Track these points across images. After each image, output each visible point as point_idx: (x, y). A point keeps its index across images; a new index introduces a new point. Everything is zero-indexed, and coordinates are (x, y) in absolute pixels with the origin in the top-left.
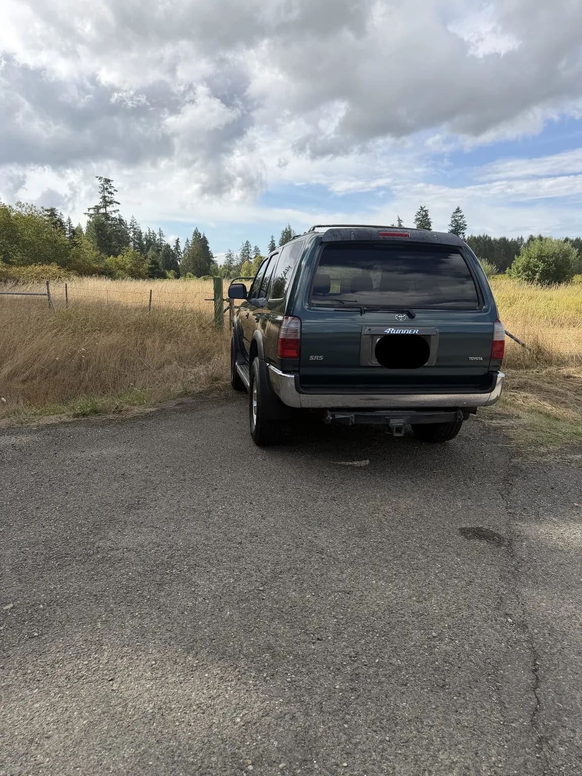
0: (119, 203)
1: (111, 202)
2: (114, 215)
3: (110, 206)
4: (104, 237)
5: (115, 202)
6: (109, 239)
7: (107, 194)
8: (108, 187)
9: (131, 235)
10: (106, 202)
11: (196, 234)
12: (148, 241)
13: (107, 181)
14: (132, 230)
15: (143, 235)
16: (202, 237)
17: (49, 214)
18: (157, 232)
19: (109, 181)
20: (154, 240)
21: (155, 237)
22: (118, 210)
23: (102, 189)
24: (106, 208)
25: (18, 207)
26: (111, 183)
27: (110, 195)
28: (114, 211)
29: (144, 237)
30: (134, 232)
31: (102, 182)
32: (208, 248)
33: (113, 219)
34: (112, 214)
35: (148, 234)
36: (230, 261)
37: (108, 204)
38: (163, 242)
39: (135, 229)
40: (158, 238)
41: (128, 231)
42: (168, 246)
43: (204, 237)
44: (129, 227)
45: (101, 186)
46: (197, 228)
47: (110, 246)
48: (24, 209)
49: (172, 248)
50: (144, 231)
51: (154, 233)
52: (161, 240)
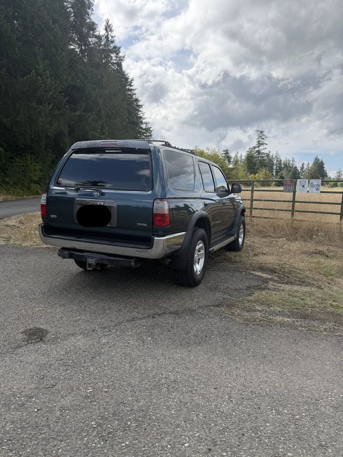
0: (267, 144)
1: (262, 144)
2: (263, 151)
3: (262, 146)
4: (251, 164)
5: (264, 144)
6: (255, 164)
7: (260, 140)
8: (262, 136)
9: (275, 162)
10: (260, 144)
11: (317, 159)
12: (285, 165)
13: (262, 132)
14: (276, 159)
15: (282, 161)
16: (320, 161)
17: (225, 153)
18: (291, 159)
19: (263, 132)
20: (289, 164)
21: (290, 162)
22: (266, 148)
23: (258, 137)
24: (259, 147)
25: (207, 150)
26: (264, 133)
27: (262, 140)
28: (264, 149)
29: (282, 163)
30: (277, 160)
31: (259, 133)
32: (324, 168)
33: (263, 153)
34: (262, 150)
35: (285, 161)
36: (339, 175)
37: (261, 145)
38: (294, 165)
39: (278, 158)
40: (291, 163)
41: (273, 160)
42: (296, 167)
43: (322, 161)
44: (274, 157)
45: (258, 135)
46: (317, 156)
47: (254, 169)
48: (210, 151)
49: (299, 169)
50: (283, 159)
51: (289, 160)
52: (293, 164)
